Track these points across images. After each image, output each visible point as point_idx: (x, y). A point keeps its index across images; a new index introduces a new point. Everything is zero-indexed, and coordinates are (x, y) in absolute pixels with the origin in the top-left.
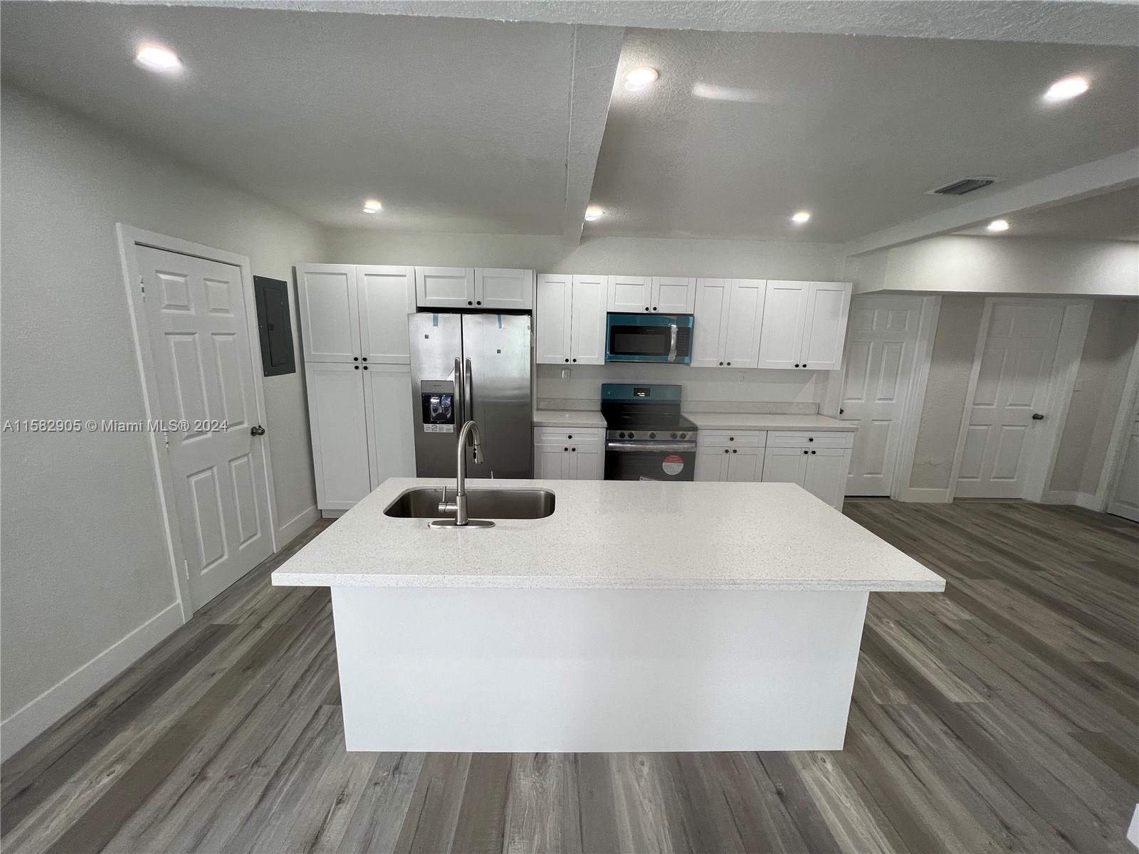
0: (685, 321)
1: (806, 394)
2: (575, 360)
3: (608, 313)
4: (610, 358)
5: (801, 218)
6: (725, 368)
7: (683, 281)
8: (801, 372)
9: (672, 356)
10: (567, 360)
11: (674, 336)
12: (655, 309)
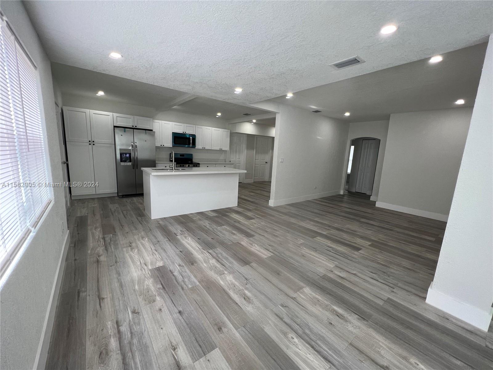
0: (194, 137)
1: (222, 157)
2: (164, 145)
3: (173, 133)
4: (174, 145)
5: (219, 114)
6: (204, 150)
7: (192, 126)
8: (221, 151)
9: (191, 145)
10: (161, 145)
11: (191, 140)
12: (185, 132)
